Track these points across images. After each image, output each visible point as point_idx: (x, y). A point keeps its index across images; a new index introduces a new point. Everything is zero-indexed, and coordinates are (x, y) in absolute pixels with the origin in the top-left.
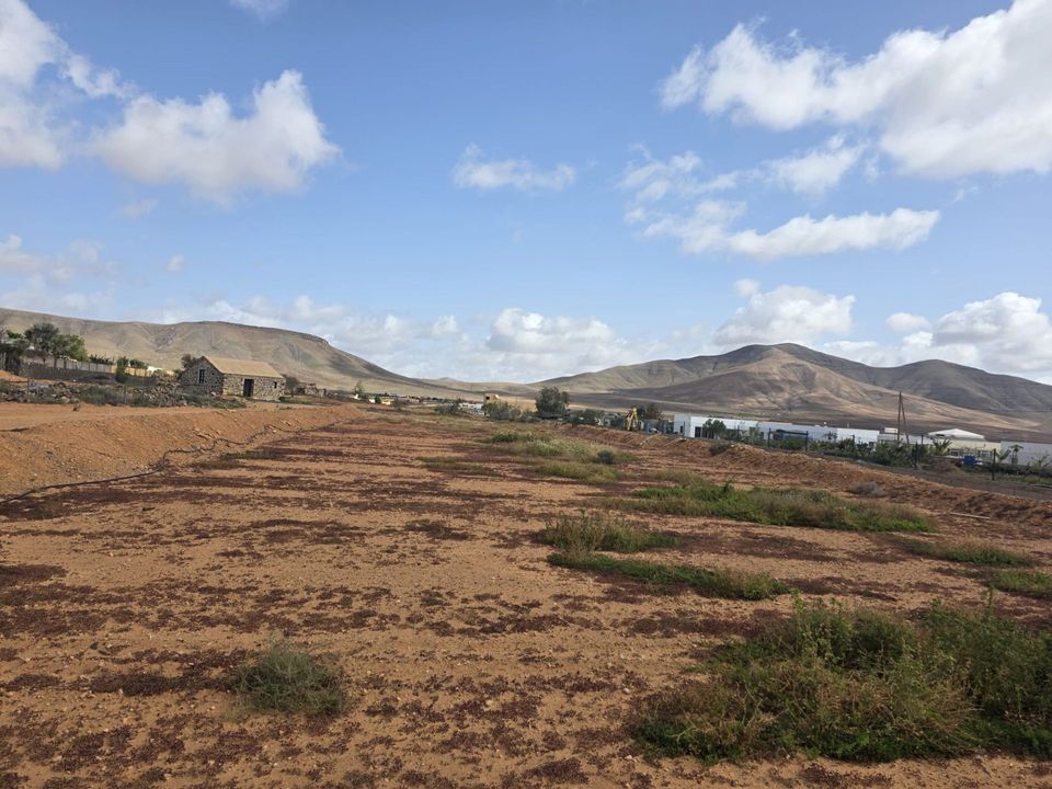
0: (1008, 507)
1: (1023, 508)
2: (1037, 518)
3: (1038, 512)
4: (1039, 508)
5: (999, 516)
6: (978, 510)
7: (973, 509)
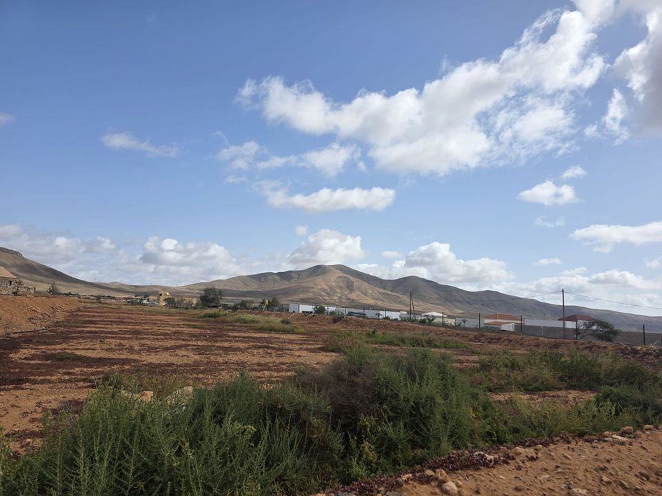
0: (492, 339)
1: (499, 339)
2: (506, 343)
4: (505, 338)
5: (490, 343)
6: (479, 341)
7: (477, 341)
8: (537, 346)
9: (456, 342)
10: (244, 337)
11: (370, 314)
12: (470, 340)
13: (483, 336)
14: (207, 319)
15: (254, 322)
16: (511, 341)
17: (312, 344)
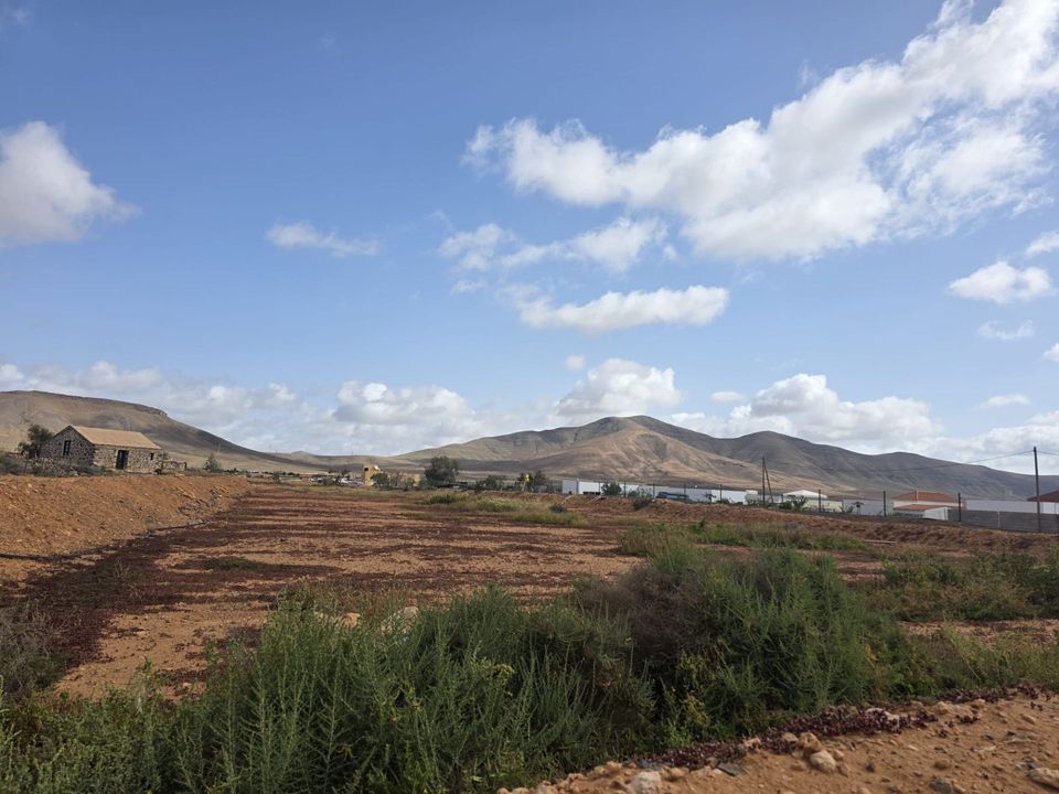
0: (908, 534)
2: (933, 540)
3: (932, 535)
4: (932, 532)
5: (903, 540)
6: (885, 537)
7: (881, 537)
8: (990, 545)
9: (845, 540)
10: (493, 533)
11: (695, 494)
12: (869, 536)
13: (891, 529)
14: (437, 505)
15: (508, 509)
16: (941, 537)
17: (601, 544)
